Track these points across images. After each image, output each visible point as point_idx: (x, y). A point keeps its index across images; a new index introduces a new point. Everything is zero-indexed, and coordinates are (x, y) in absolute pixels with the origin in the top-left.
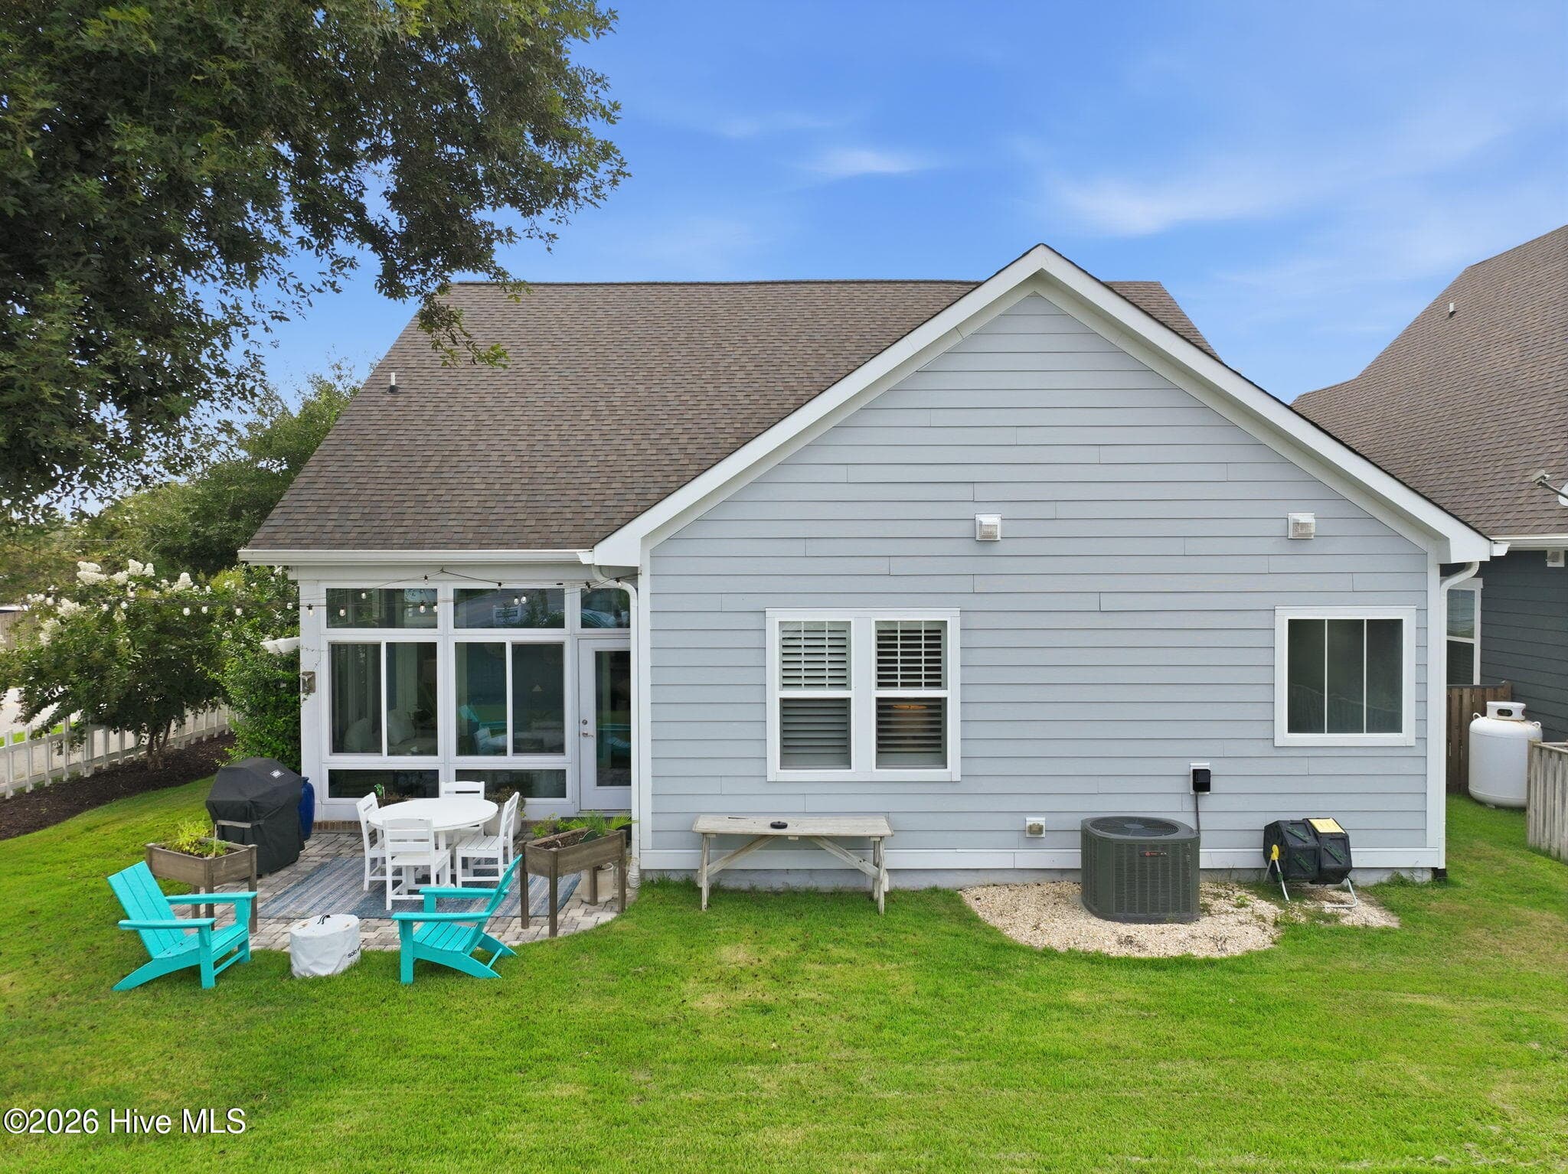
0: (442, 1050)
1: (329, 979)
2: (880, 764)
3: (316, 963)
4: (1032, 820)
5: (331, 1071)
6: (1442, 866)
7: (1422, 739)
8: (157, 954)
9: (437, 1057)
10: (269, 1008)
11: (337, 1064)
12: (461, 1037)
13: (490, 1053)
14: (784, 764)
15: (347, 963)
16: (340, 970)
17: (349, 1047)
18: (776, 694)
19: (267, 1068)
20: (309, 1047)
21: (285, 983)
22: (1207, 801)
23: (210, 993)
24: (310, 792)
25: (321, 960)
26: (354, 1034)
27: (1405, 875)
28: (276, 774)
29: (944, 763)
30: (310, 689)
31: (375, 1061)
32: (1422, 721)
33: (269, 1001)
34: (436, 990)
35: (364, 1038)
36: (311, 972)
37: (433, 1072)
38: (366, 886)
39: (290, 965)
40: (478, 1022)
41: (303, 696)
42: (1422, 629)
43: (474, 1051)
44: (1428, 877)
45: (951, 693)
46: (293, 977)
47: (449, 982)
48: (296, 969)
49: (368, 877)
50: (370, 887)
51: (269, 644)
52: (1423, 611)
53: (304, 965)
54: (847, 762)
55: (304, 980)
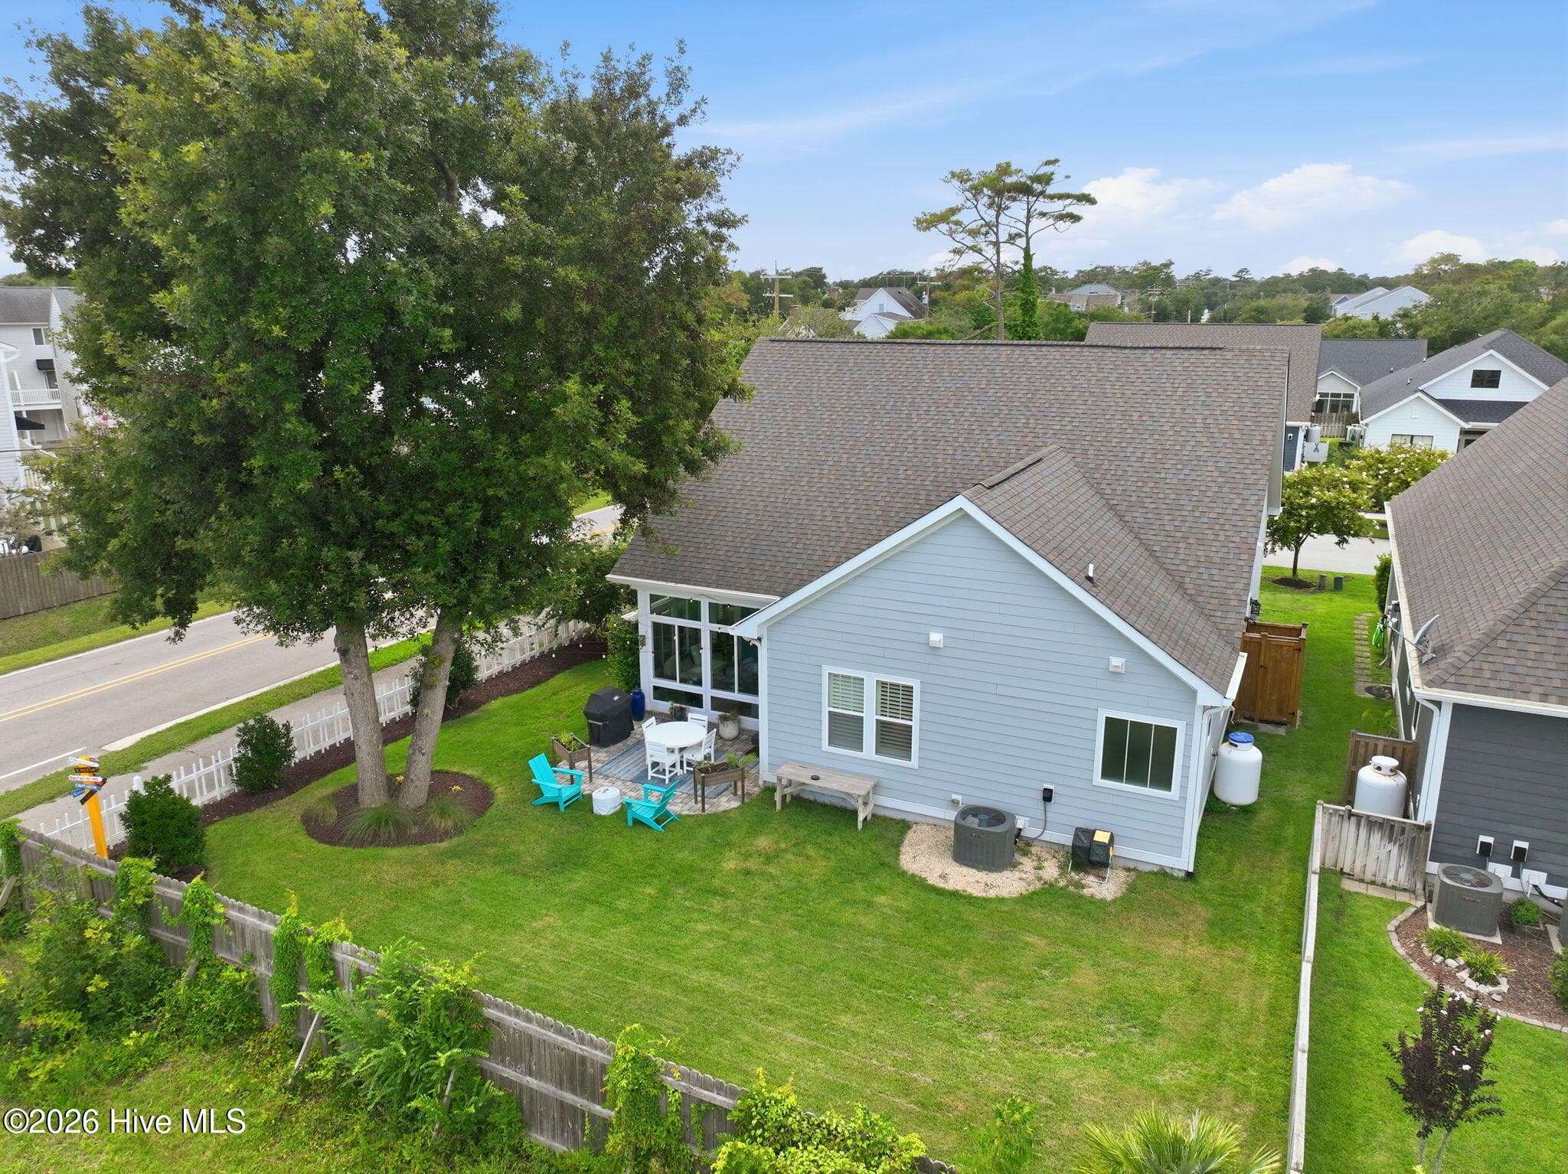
1: (604, 817)
2: (877, 752)
3: (602, 808)
4: (954, 797)
6: (1191, 870)
7: (1183, 798)
8: (545, 794)
14: (830, 743)
16: (610, 813)
18: (826, 710)
22: (1050, 806)
25: (604, 807)
27: (1168, 870)
29: (909, 758)
30: (644, 644)
32: (1184, 787)
36: (598, 812)
41: (640, 647)
42: (1189, 736)
44: (1182, 874)
45: (915, 724)
46: (591, 812)
48: (594, 808)
52: (1190, 726)
54: (861, 749)
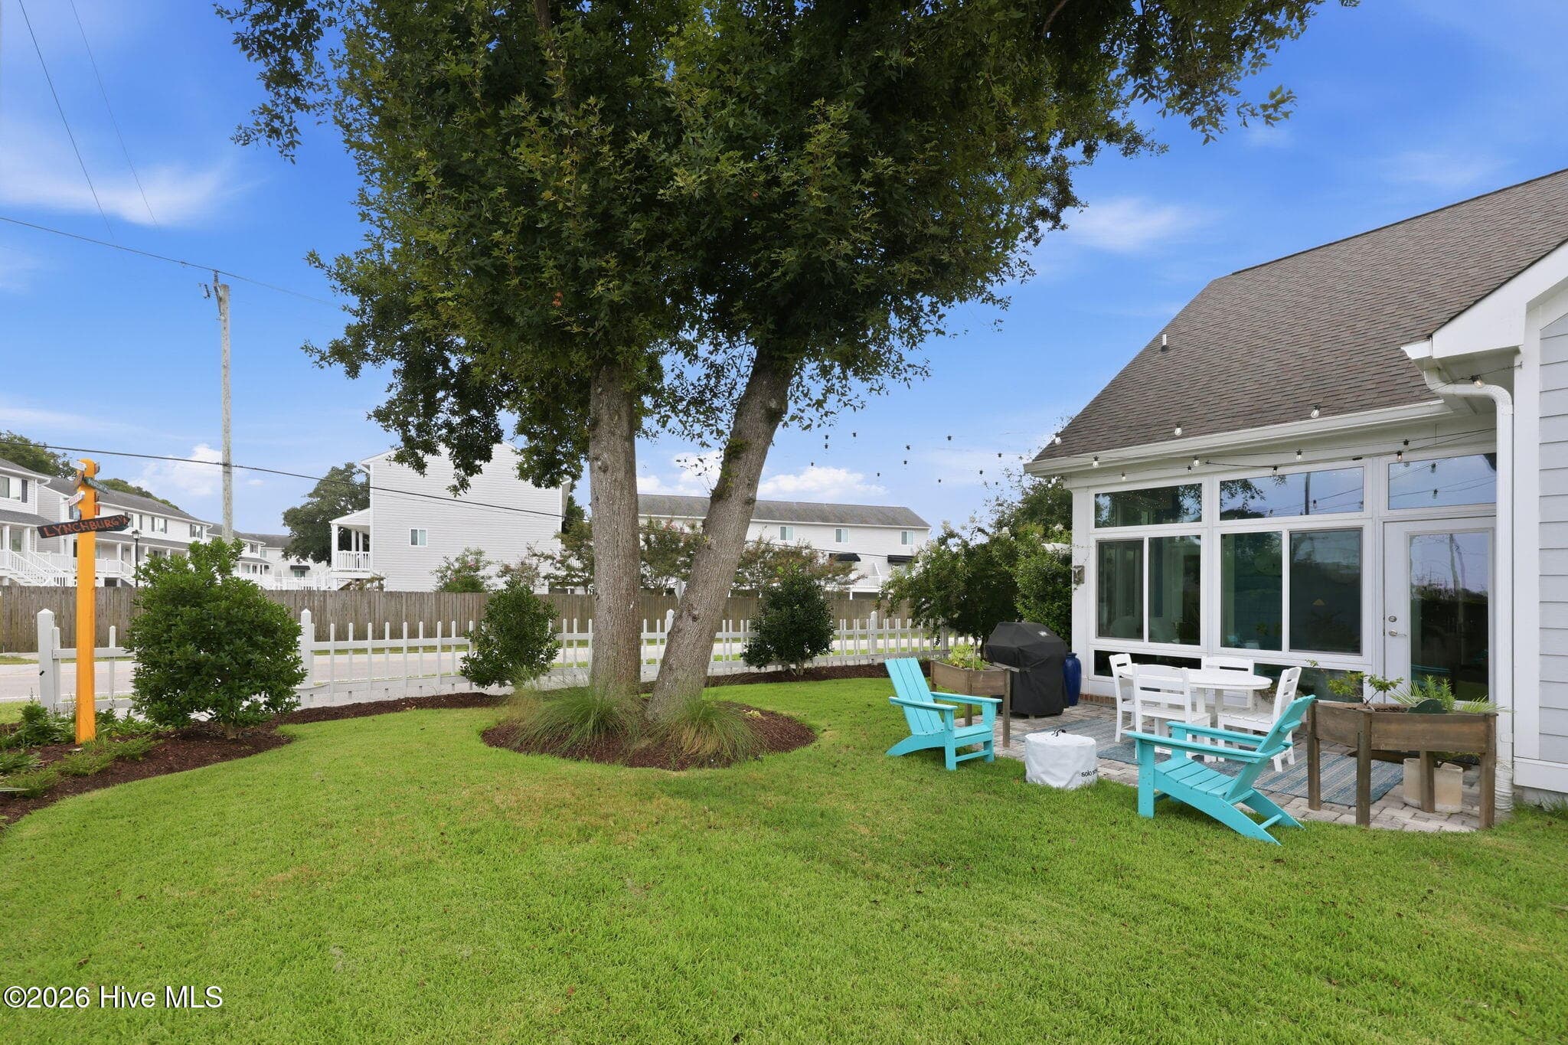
0: (1185, 899)
1: (1059, 791)
3: (1046, 772)
5: (1029, 869)
8: (916, 730)
9: (1175, 905)
10: (993, 797)
11: (1039, 865)
12: (1215, 892)
13: (1266, 929)
15: (1080, 782)
16: (1073, 786)
17: (1061, 853)
19: (963, 843)
20: (1015, 839)
21: (1017, 784)
23: (950, 773)
24: (1077, 666)
25: (1051, 770)
26: (1068, 844)
28: (1043, 634)
30: (1080, 581)
31: (1086, 878)
33: (995, 792)
34: (1183, 832)
35: (1079, 851)
36: (1042, 780)
37: (1166, 922)
38: (1118, 739)
39: (1025, 772)
40: (1244, 883)
41: (1074, 586)
43: (1236, 915)
46: (1025, 781)
47: (1202, 829)
48: (1029, 774)
49: (1120, 730)
50: (1122, 740)
51: (1049, 547)
53: (1036, 772)
55: (1035, 786)
